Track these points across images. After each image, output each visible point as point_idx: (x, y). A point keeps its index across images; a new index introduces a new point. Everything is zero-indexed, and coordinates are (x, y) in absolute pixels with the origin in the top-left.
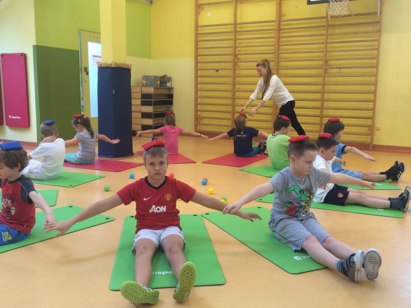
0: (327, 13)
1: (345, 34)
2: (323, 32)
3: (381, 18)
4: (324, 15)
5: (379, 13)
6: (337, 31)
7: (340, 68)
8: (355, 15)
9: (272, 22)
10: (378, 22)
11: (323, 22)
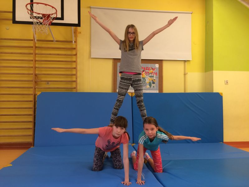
0: (34, 37)
1: (50, 54)
2: (32, 52)
3: (76, 46)
4: (32, 38)
5: (74, 42)
6: (44, 52)
7: (48, 82)
8: (57, 41)
10: (75, 49)
11: (31, 44)
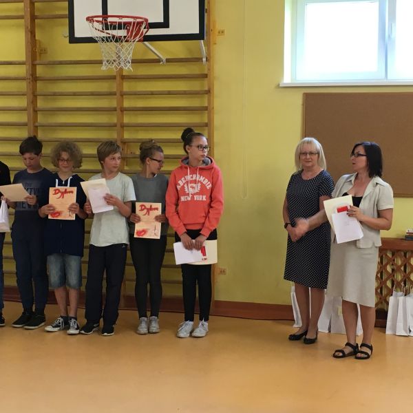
5: (204, 59)
8: (168, 61)
9: (20, 63)
10: (205, 76)
